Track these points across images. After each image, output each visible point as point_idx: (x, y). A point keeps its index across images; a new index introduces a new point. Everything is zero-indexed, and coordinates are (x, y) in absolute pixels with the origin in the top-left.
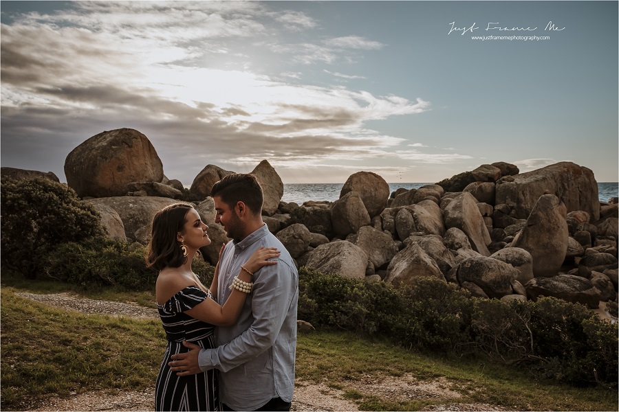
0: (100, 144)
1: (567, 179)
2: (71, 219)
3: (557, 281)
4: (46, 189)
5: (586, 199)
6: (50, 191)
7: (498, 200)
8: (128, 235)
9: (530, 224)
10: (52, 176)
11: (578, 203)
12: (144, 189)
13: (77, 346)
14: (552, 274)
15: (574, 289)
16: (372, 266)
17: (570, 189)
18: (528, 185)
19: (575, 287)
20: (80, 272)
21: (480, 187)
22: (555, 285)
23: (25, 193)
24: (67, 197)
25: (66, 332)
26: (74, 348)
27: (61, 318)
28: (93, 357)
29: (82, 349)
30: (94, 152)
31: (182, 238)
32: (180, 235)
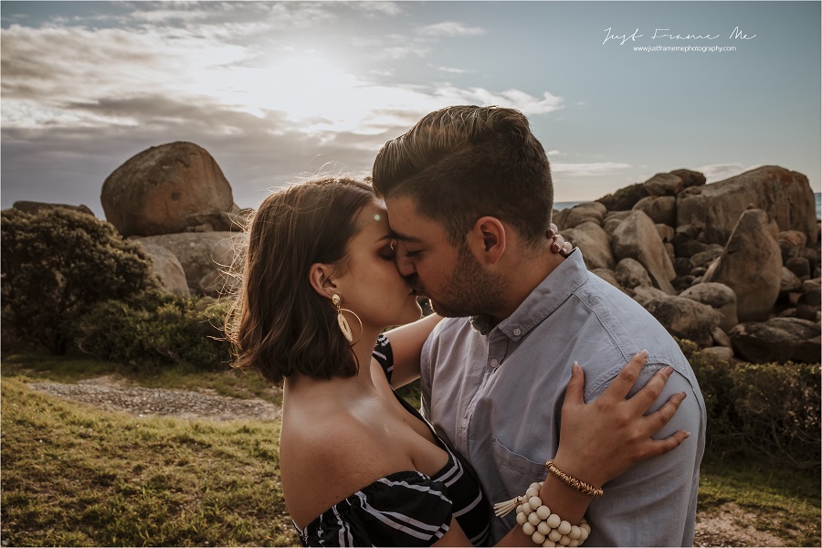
0: (146, 164)
1: (774, 189)
2: (109, 267)
3: (772, 326)
4: (72, 224)
5: (800, 213)
6: (78, 227)
7: (680, 219)
8: (190, 285)
9: (731, 250)
10: (84, 209)
11: (789, 220)
12: (209, 222)
13: (124, 486)
14: (763, 318)
15: (797, 337)
17: (778, 202)
18: (721, 198)
19: (798, 334)
20: (127, 345)
21: (656, 204)
22: (770, 332)
23: (42, 232)
24: (103, 236)
25: (106, 458)
26: (119, 491)
27: (97, 429)
28: (153, 509)
29: (133, 492)
30: (139, 176)
31: (335, 286)
32: (327, 275)
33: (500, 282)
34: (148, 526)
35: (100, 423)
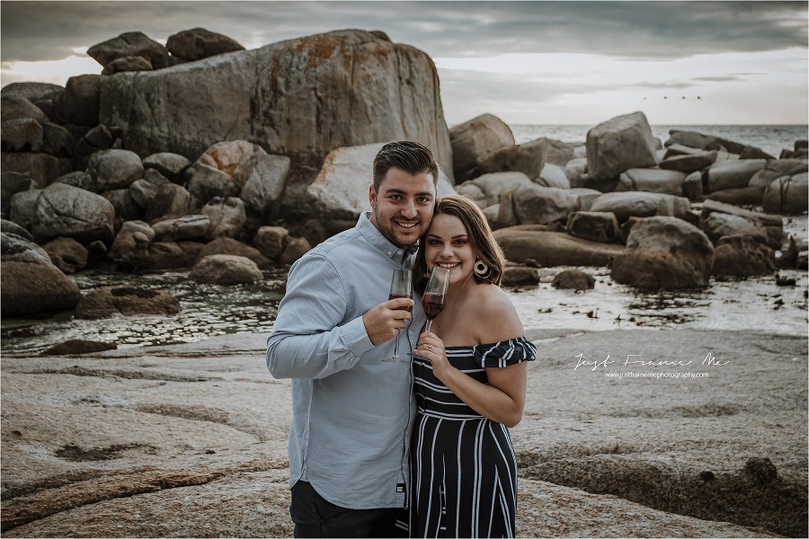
1: (288, 70)
5: (334, 116)
11: (314, 130)
17: (292, 93)
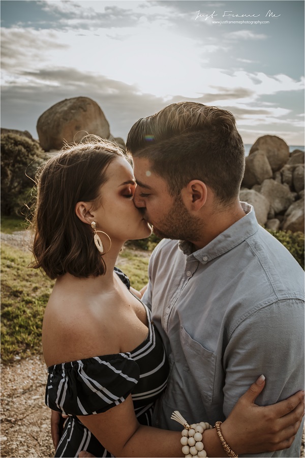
0: (62, 109)
4: (16, 143)
6: (20, 144)
10: (27, 134)
13: (27, 298)
16: (273, 212)
24: (33, 150)
25: (19, 281)
26: (23, 301)
27: (17, 263)
28: (40, 313)
29: (30, 302)
30: (58, 115)
31: (93, 216)
32: (87, 209)
33: (199, 223)
34: (36, 323)
35: (19, 260)
